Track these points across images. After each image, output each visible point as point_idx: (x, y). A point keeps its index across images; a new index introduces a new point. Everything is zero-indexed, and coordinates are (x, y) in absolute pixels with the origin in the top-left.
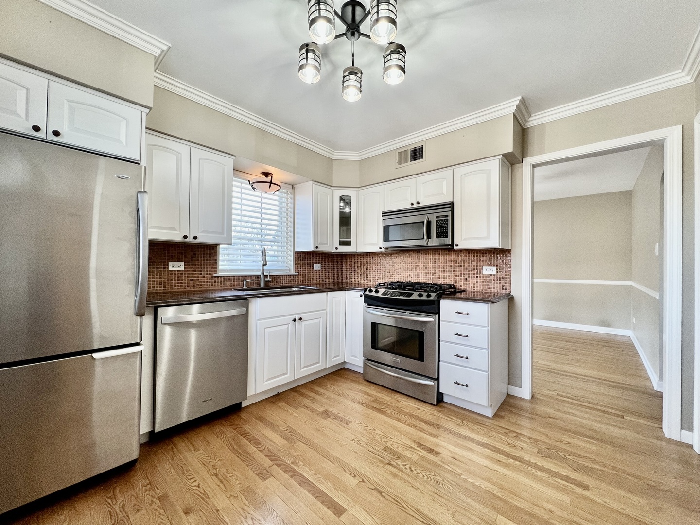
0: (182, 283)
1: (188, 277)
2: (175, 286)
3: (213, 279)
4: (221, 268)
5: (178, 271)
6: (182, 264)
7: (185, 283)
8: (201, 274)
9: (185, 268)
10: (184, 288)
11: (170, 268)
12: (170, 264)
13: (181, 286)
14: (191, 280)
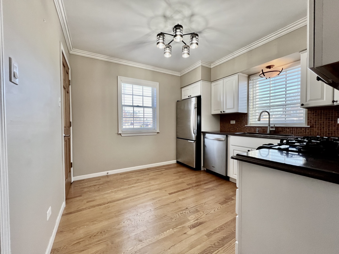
0: (234, 129)
1: (237, 126)
2: (232, 130)
3: (246, 128)
4: (249, 123)
5: (234, 124)
6: (235, 121)
7: (236, 129)
8: (241, 125)
9: (235, 123)
10: (235, 131)
11: (231, 123)
12: (231, 121)
13: (234, 130)
14: (238, 128)
